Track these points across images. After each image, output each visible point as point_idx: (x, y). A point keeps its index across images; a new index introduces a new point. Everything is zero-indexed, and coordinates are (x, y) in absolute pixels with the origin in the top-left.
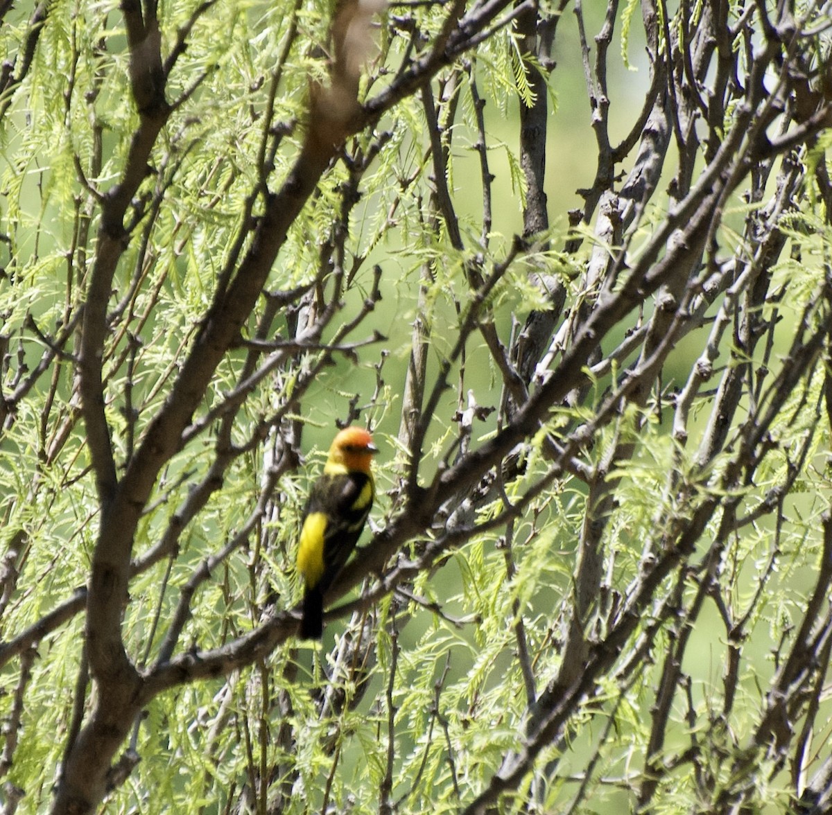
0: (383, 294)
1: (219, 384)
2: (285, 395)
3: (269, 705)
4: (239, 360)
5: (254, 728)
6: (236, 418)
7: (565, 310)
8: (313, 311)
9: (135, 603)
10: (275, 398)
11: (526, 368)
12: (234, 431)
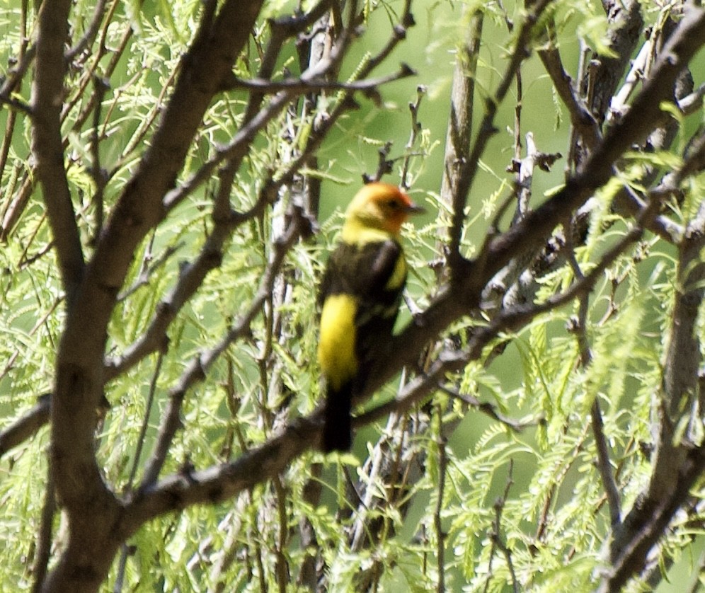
0: (416, 18)
1: (215, 132)
2: (297, 147)
3: (288, 533)
4: (239, 102)
5: (269, 562)
6: (238, 175)
7: (646, 29)
8: (329, 38)
9: (115, 409)
10: (285, 149)
11: (599, 103)
12: (235, 192)
